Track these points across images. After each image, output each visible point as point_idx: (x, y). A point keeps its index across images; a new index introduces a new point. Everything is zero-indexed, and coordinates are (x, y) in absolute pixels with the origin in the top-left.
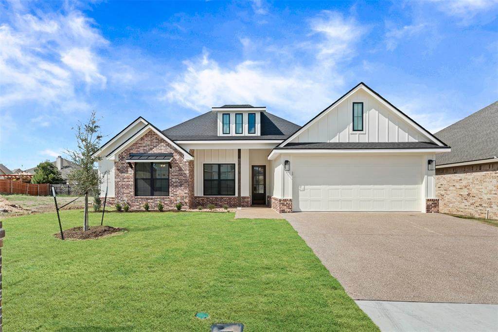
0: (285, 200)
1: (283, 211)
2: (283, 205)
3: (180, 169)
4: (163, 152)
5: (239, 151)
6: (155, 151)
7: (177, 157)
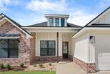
0: (91, 64)
1: (90, 72)
2: (89, 67)
3: (25, 43)
4: (15, 33)
5: (58, 33)
6: (10, 33)
7: (23, 36)
